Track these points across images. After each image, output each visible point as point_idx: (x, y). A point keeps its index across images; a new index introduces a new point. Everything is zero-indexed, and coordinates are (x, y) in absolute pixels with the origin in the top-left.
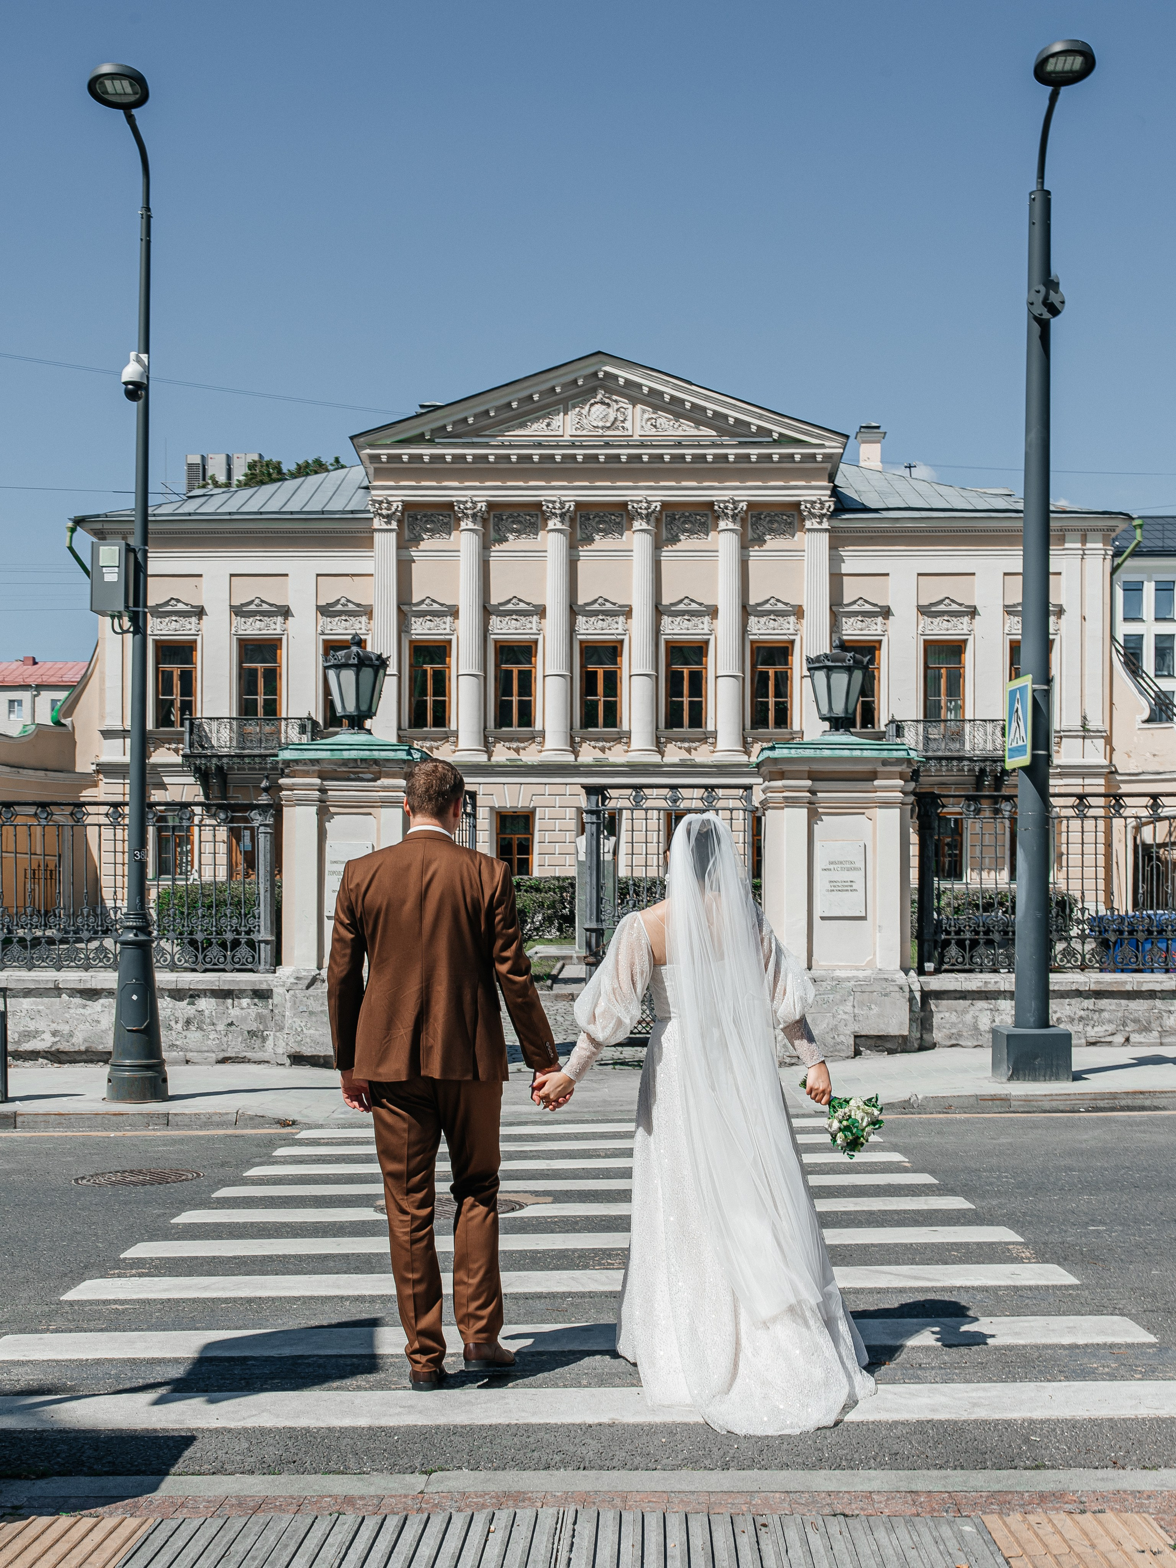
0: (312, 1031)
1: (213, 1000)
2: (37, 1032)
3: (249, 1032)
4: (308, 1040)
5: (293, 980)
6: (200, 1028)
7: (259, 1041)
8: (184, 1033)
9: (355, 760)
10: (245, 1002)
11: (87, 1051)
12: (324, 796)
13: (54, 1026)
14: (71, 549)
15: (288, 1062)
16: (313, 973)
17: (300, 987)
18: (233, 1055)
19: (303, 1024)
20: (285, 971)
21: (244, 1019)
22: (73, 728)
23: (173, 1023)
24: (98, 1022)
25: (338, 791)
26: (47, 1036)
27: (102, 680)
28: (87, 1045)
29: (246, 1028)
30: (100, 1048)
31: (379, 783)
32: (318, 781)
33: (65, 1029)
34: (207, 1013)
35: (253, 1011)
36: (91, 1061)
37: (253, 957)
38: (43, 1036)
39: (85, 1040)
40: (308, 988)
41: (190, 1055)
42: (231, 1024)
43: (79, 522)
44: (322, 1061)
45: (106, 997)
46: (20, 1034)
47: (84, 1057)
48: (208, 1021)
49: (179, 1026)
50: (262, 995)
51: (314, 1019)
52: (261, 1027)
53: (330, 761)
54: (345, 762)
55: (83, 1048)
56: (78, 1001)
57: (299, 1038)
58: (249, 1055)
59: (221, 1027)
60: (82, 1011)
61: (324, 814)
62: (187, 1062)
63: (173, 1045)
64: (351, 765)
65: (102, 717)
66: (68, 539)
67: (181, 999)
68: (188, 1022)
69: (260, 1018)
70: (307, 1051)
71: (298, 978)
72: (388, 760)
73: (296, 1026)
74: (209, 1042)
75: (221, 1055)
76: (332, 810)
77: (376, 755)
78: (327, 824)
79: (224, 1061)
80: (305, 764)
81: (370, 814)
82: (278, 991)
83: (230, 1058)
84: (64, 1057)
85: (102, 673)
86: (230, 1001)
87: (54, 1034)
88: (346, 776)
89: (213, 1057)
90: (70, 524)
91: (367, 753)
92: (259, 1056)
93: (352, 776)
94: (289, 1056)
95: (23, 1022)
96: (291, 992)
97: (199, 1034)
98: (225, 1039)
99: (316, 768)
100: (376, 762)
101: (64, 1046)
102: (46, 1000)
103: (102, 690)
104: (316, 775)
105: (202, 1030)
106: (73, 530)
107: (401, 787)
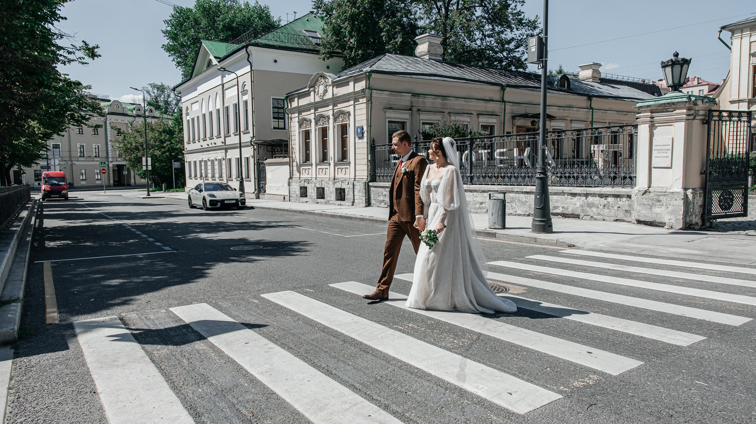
0: (644, 212)
1: (613, 198)
2: (558, 207)
3: (625, 210)
4: (642, 215)
5: (637, 192)
6: (608, 208)
7: (629, 214)
8: (603, 210)
9: (665, 104)
10: (624, 199)
11: (572, 214)
12: (652, 120)
13: (563, 205)
14: (719, 38)
15: (636, 222)
16: (646, 189)
17: (640, 194)
18: (620, 219)
19: (640, 209)
20: (636, 189)
21: (624, 206)
22: (719, 101)
23: (599, 206)
24: (576, 204)
25: (658, 117)
26: (561, 208)
27: (731, 83)
28: (572, 212)
29: (624, 209)
30: (576, 213)
31: (674, 112)
32: (649, 114)
33: (566, 206)
34: (611, 203)
35: (627, 203)
36: (574, 218)
37: (631, 182)
38: (560, 208)
39: (572, 210)
40: (643, 195)
41: (605, 218)
42: (619, 207)
43: (723, 28)
44: (649, 223)
45: (578, 196)
46: (553, 207)
47: (572, 216)
48: (611, 206)
49: (601, 207)
50: (629, 197)
51: (645, 207)
52: (630, 209)
53: (654, 105)
54: (661, 105)
55: (571, 213)
56: (570, 197)
57: (639, 214)
58: (625, 219)
59: (616, 208)
60: (571, 200)
61: (652, 127)
62: (604, 220)
63: (599, 214)
64: (663, 106)
65: (731, 96)
66: (718, 35)
67: (602, 198)
68: (604, 206)
69: (630, 205)
70: (642, 219)
71: (639, 191)
72: (678, 102)
73: (638, 209)
74: (611, 213)
75: (615, 218)
76: (656, 125)
77: (673, 101)
78: (654, 131)
79: (617, 220)
80: (645, 108)
81: (672, 125)
82: (633, 196)
83: (619, 220)
84: (567, 216)
85: (731, 81)
86: (619, 199)
87: (563, 208)
88: (662, 111)
89: (613, 219)
90: (720, 29)
91: (670, 100)
92: (629, 219)
93: (665, 110)
94: (636, 220)
95: (554, 204)
96: (636, 196)
97: (608, 210)
98: (617, 213)
99: (649, 109)
100: (673, 103)
101: (566, 212)
102: (560, 196)
103: (731, 87)
104: (649, 111)
105: (609, 209)
106: (720, 32)
107: (684, 113)
